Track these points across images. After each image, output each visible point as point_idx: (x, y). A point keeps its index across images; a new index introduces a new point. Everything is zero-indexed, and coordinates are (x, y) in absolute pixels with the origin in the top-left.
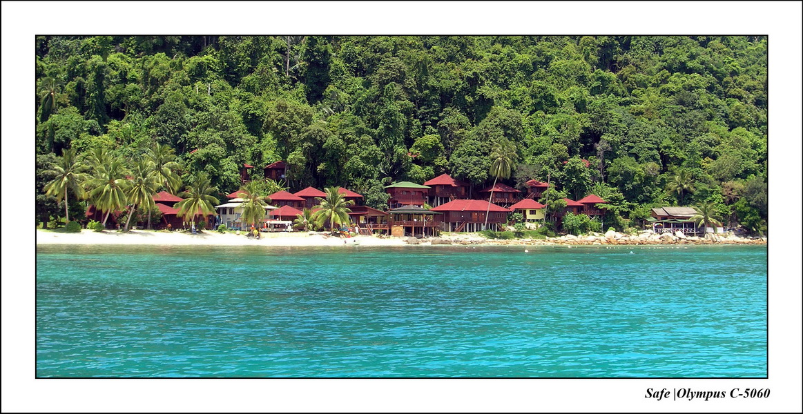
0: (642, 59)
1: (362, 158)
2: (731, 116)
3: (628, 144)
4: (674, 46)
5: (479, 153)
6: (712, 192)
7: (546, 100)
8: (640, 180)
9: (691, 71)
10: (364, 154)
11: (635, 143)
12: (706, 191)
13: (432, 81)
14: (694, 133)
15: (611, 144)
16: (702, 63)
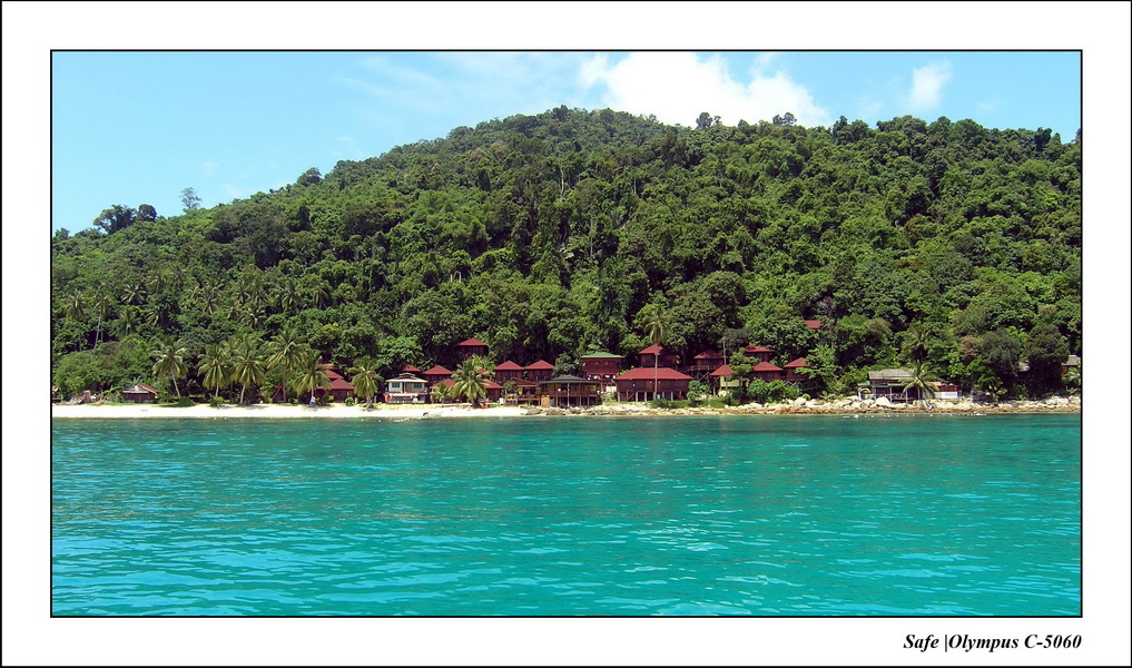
0: (950, 208)
1: (561, 331)
2: (1025, 259)
3: (865, 300)
4: (981, 187)
5: (682, 319)
6: (949, 350)
7: (807, 261)
8: (858, 339)
9: (992, 213)
10: (561, 327)
11: (872, 298)
12: (942, 350)
13: (676, 252)
14: (954, 281)
15: (843, 300)
16: (1010, 202)
